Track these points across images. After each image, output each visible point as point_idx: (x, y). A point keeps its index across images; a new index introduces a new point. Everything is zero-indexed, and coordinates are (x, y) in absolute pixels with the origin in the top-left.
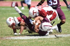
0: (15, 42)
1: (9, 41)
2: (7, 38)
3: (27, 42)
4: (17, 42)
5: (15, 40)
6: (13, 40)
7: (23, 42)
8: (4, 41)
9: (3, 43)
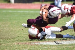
0: (44, 48)
1: (38, 47)
2: (36, 43)
3: (57, 48)
4: (46, 47)
5: (45, 46)
6: (42, 46)
7: (53, 48)
8: (33, 47)
9: (32, 49)
